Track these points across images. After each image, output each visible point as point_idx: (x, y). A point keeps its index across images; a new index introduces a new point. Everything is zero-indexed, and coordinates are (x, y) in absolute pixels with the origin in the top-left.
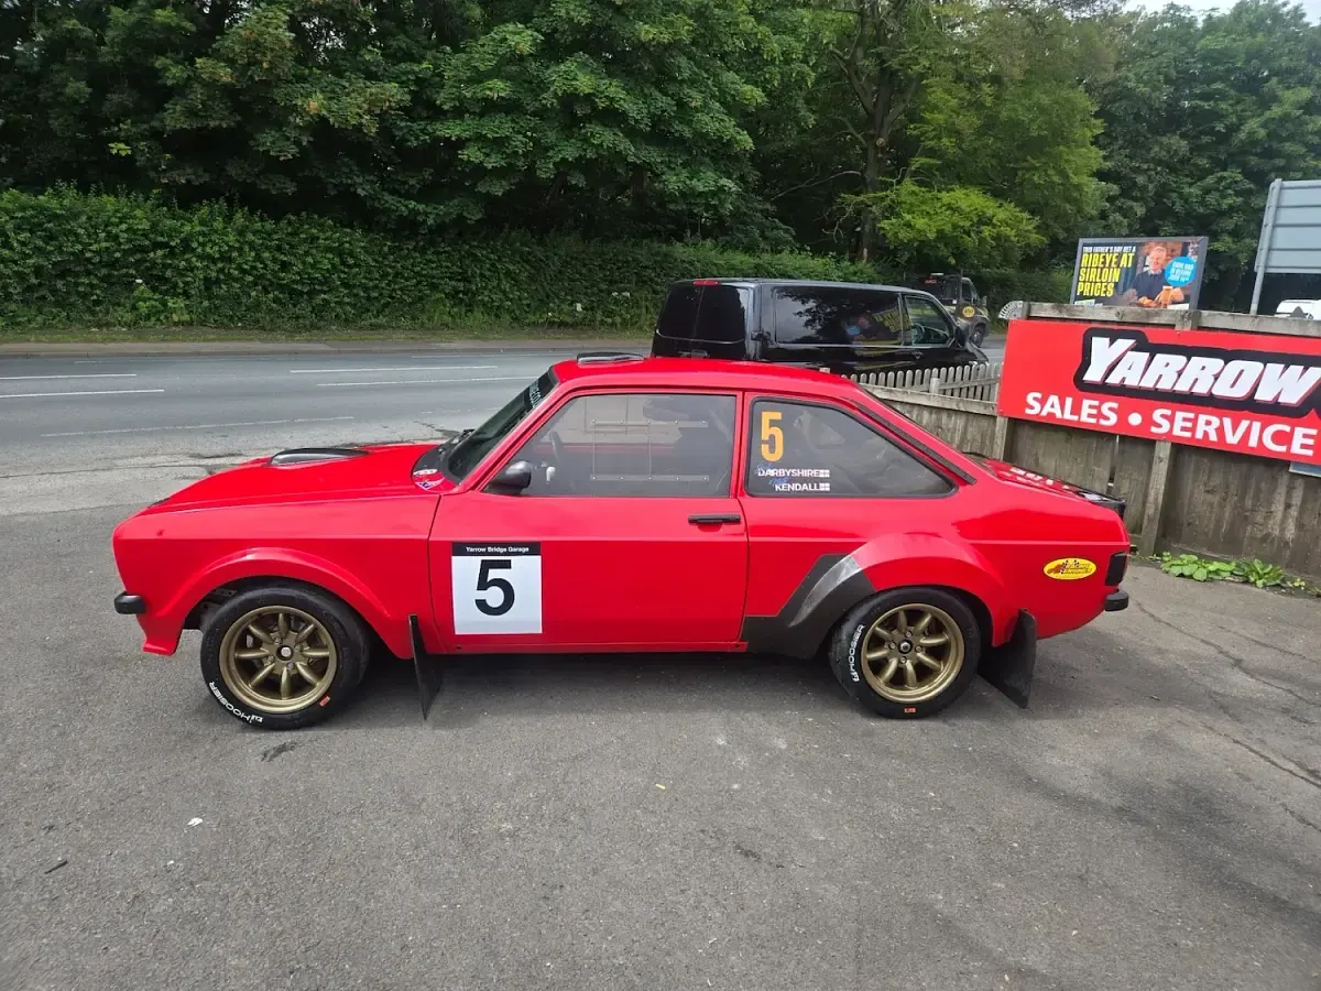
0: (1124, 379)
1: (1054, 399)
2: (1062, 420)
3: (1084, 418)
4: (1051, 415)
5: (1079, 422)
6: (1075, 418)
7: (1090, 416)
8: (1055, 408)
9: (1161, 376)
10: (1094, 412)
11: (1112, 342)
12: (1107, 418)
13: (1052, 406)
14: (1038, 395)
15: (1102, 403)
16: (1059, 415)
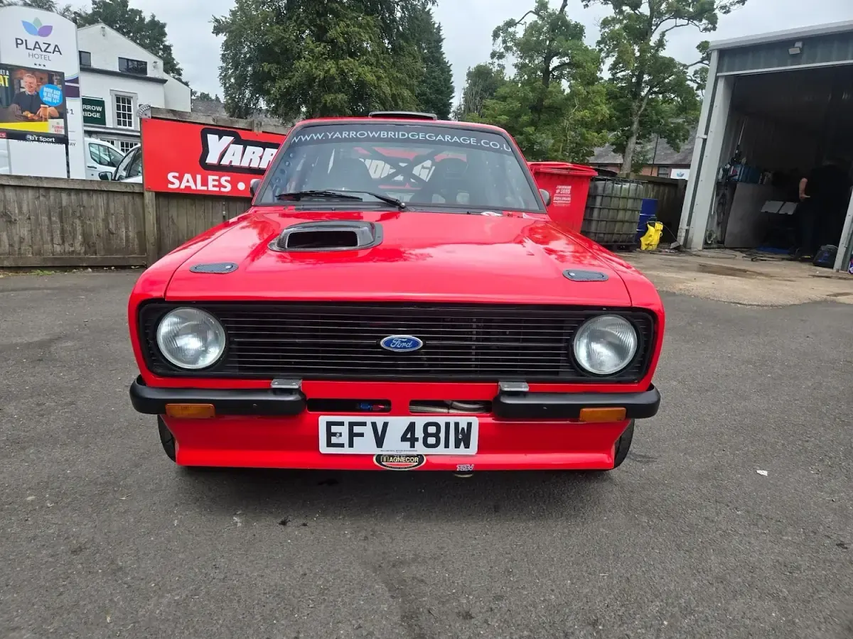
0: (231, 162)
1: (187, 176)
2: (197, 190)
3: (211, 188)
4: (188, 188)
5: (208, 190)
6: (205, 188)
7: (214, 186)
8: (189, 182)
9: (251, 160)
10: (216, 183)
11: (220, 138)
12: (225, 187)
13: (188, 181)
14: (177, 174)
15: (220, 178)
16: (193, 187)
